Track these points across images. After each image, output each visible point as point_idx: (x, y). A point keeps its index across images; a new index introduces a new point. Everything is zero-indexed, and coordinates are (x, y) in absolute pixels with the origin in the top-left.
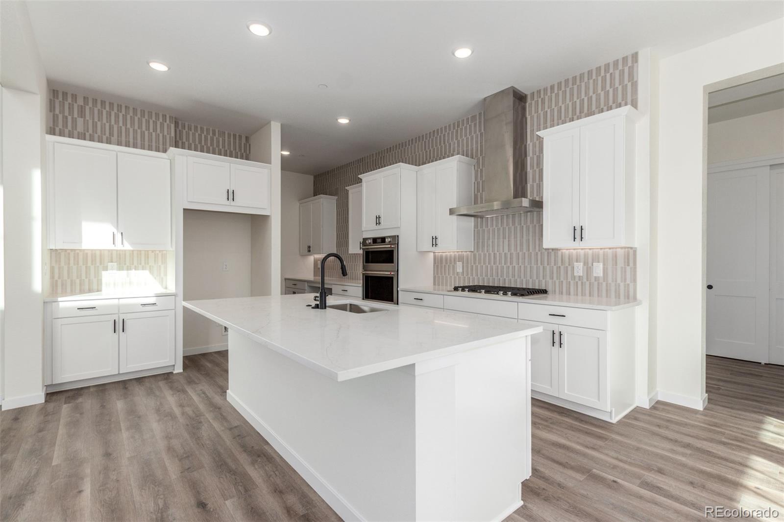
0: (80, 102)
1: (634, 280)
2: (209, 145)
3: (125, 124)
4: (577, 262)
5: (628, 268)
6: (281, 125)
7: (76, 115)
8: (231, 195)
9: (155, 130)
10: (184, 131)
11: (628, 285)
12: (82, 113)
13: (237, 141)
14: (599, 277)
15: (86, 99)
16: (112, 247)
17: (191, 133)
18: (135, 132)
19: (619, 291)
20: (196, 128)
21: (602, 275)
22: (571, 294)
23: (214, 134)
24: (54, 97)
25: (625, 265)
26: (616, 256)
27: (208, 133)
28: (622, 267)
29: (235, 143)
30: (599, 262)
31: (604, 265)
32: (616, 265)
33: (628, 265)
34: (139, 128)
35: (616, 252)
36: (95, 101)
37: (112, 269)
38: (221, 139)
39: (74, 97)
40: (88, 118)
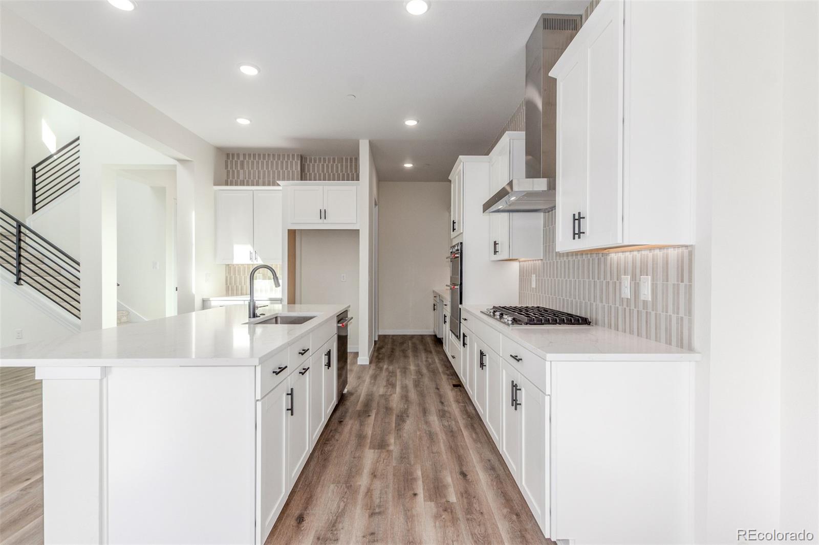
0: (241, 158)
1: (689, 312)
2: (330, 171)
3: (267, 168)
4: (625, 275)
5: (682, 285)
6: (370, 142)
7: (239, 169)
8: (323, 214)
9: (287, 168)
10: (311, 164)
11: (682, 318)
12: (242, 167)
13: (353, 164)
14: (647, 301)
15: (244, 155)
16: (250, 262)
17: (316, 164)
18: (274, 172)
19: (670, 330)
20: (320, 159)
21: (650, 299)
22: (619, 330)
23: (334, 161)
24: (227, 159)
25: (678, 281)
26: (667, 263)
27: (329, 162)
28: (674, 285)
29: (351, 166)
30: (647, 275)
31: (653, 279)
32: (667, 281)
33: (682, 281)
34: (276, 169)
35: (667, 255)
36: (250, 155)
37: (259, 279)
38: (339, 164)
39: (238, 155)
40: (245, 169)
